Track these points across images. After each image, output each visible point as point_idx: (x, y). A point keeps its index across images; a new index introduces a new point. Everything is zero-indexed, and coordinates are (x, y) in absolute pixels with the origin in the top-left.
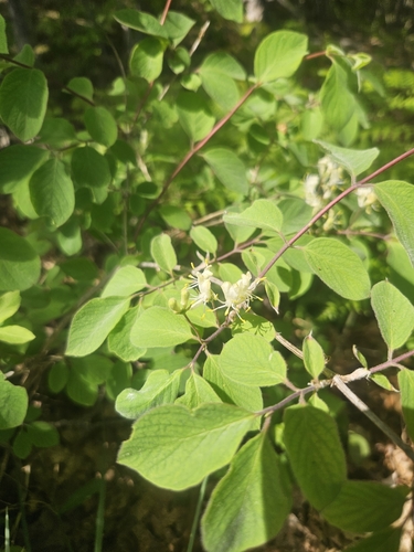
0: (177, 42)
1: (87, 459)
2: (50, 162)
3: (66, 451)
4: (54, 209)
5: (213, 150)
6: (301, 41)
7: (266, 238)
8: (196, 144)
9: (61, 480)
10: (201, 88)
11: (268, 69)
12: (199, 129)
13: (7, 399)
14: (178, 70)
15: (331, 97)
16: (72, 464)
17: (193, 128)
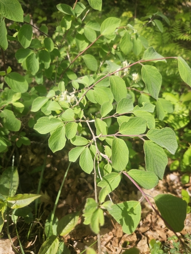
0: (78, 15)
1: (42, 159)
2: (33, 54)
3: (35, 155)
4: (33, 69)
5: (86, 55)
6: (119, 21)
7: (94, 87)
8: (81, 52)
9: (32, 164)
10: (83, 34)
11: (105, 30)
12: (82, 47)
13: (15, 123)
14: (77, 27)
15: (124, 43)
16: (36, 160)
17: (80, 46)
